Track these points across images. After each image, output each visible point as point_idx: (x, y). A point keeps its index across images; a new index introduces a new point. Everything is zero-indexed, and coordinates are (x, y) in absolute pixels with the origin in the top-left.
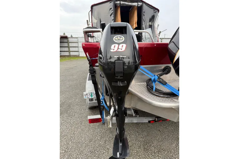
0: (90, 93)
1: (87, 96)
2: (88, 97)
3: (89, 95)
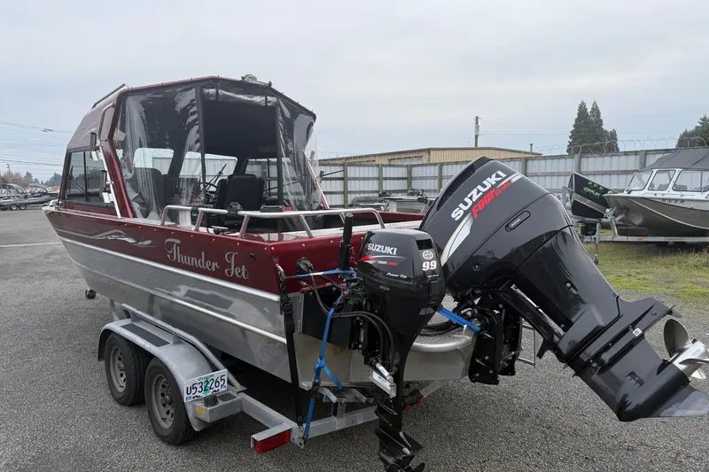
0: (203, 381)
1: (193, 391)
2: (198, 394)
3: (199, 389)
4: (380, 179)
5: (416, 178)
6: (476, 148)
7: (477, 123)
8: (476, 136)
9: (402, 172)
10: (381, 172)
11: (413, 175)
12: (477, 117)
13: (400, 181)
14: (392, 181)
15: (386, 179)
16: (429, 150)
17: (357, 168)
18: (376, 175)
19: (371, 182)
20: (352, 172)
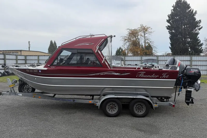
4: (17, 60)
5: (28, 60)
6: (29, 51)
7: (29, 43)
8: (29, 47)
9: (23, 58)
10: (17, 57)
11: (27, 59)
12: (29, 42)
13: (23, 60)
14: (20, 60)
15: (18, 60)
16: (21, 51)
17: (9, 56)
18: (15, 58)
19: (13, 60)
20: (7, 57)
